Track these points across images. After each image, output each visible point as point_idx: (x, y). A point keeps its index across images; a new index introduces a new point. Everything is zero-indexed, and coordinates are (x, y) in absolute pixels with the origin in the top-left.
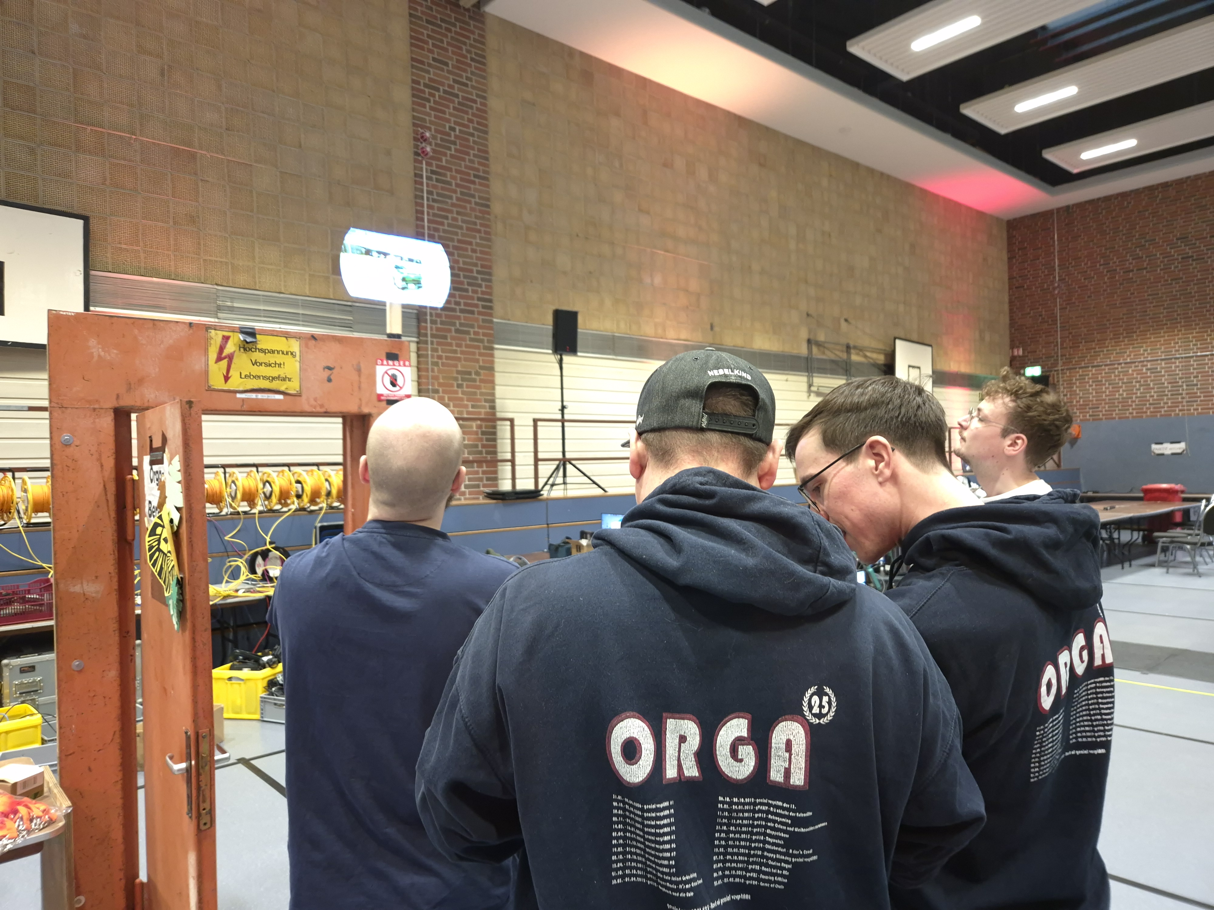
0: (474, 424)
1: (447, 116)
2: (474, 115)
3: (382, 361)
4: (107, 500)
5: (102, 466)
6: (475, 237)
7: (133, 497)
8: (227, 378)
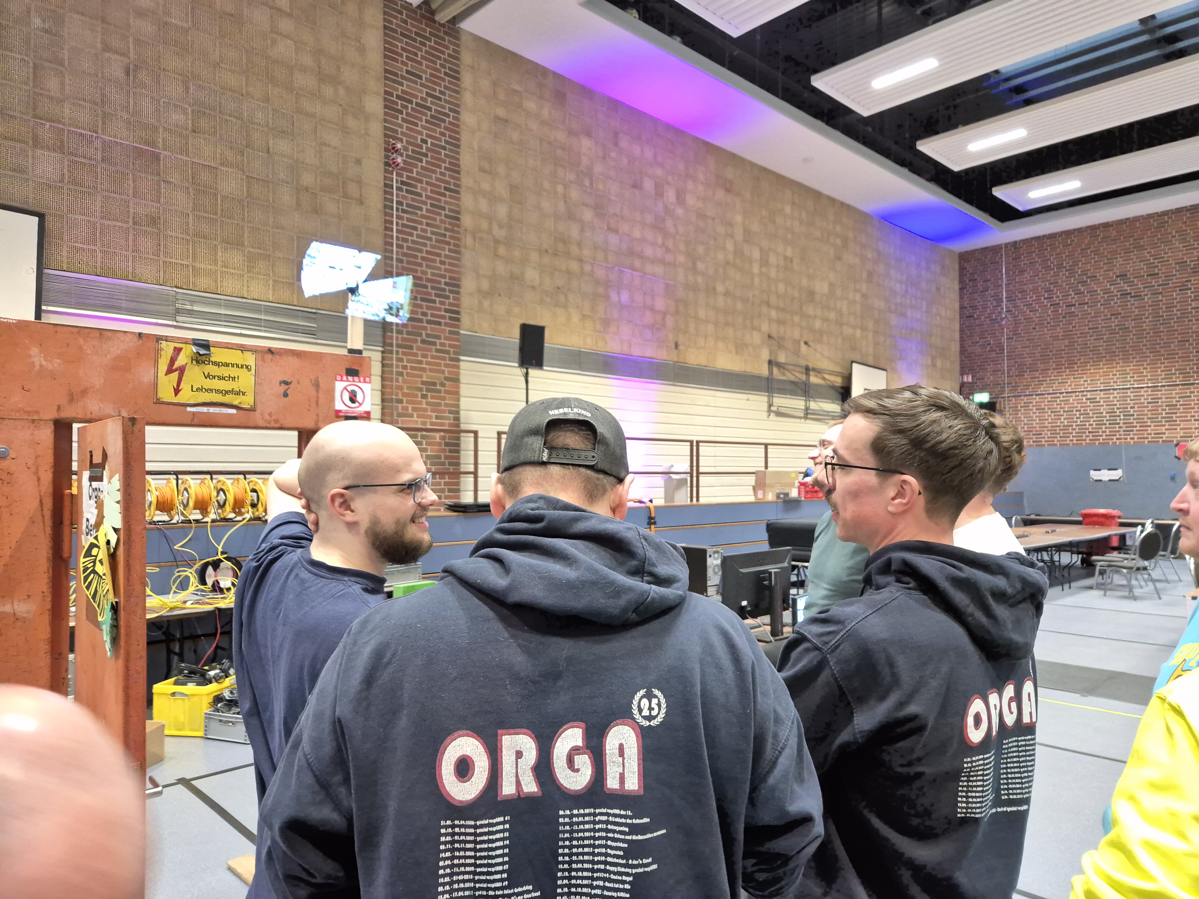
0: (438, 435)
1: (419, 129)
2: (446, 128)
3: (342, 377)
4: (43, 516)
5: (39, 479)
6: (444, 249)
7: (71, 513)
8: (177, 391)
